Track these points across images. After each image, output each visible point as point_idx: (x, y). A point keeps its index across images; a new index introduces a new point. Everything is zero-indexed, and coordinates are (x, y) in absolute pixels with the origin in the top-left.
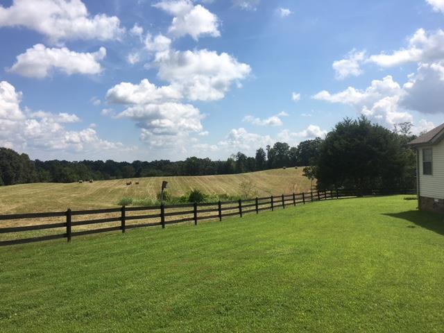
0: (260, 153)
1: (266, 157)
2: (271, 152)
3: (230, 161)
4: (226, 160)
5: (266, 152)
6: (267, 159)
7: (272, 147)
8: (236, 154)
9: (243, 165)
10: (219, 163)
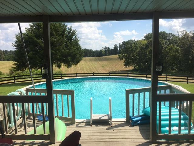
0: (115, 47)
1: (118, 49)
2: (121, 46)
3: (101, 50)
4: (100, 50)
5: (118, 46)
6: (119, 50)
7: (121, 44)
8: (104, 47)
9: (108, 53)
10: (97, 51)
